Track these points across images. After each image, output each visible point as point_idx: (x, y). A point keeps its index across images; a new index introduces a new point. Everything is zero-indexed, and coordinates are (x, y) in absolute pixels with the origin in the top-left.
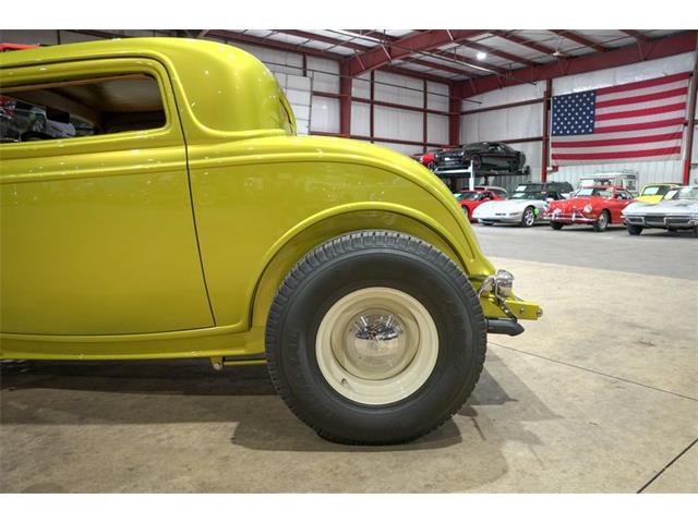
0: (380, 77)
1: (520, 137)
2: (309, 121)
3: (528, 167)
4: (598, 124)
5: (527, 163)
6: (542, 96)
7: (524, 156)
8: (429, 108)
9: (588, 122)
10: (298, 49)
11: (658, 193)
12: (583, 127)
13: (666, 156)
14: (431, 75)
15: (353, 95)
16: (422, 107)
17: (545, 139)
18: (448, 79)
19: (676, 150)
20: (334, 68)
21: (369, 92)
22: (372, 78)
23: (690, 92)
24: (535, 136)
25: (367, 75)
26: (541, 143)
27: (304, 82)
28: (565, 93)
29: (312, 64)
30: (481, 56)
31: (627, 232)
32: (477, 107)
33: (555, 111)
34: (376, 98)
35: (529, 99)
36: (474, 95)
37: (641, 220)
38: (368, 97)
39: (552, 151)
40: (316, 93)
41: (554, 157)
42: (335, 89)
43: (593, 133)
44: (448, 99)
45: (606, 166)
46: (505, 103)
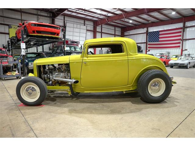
0: (104, 26)
1: (140, 42)
2: (86, 37)
3: (142, 50)
4: (160, 39)
5: (142, 49)
6: (146, 32)
7: (141, 47)
8: (116, 34)
9: (157, 39)
10: (83, 18)
11: (175, 57)
12: (156, 40)
13: (177, 48)
14: (117, 26)
15: (97, 31)
16: (114, 34)
17: (146, 43)
18: (121, 27)
19: (179, 46)
20: (92, 24)
21: (101, 30)
22: (102, 26)
23: (182, 32)
24: (144, 42)
25: (100, 26)
26: (145, 44)
27: (85, 27)
28: (151, 31)
29: (87, 22)
30: (131, 21)
31: (170, 67)
32: (128, 34)
33: (149, 36)
34: (102, 32)
35: (142, 32)
36: (127, 31)
37: (173, 64)
38: (101, 31)
39: (148, 46)
40: (87, 30)
41: (149, 47)
42: (92, 29)
43: (158, 42)
44: (121, 32)
45: (162, 50)
46: (136, 33)
